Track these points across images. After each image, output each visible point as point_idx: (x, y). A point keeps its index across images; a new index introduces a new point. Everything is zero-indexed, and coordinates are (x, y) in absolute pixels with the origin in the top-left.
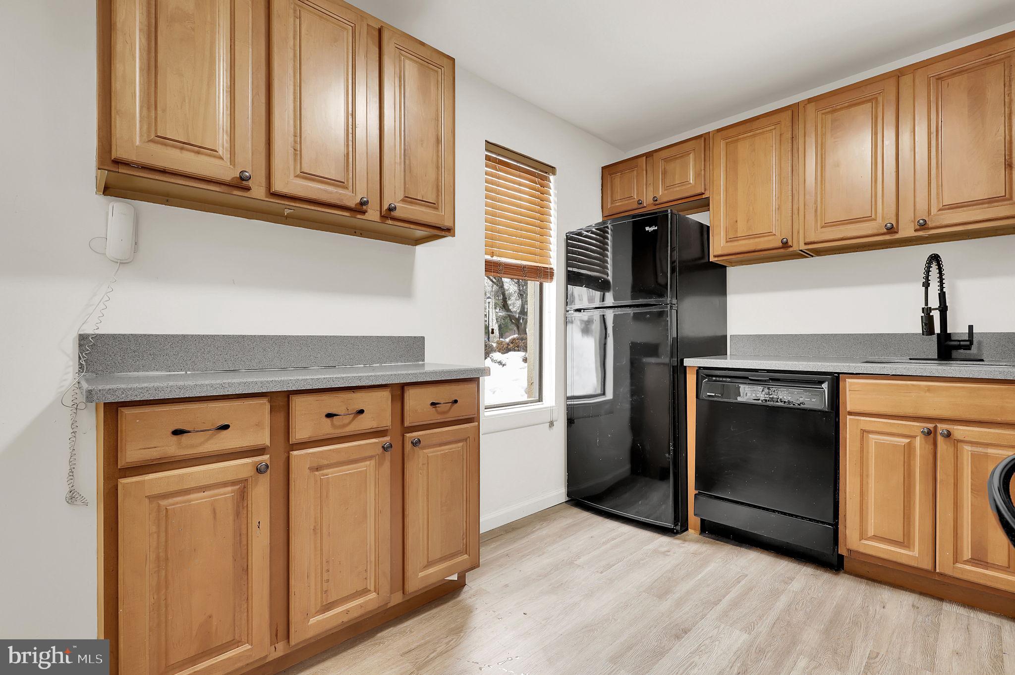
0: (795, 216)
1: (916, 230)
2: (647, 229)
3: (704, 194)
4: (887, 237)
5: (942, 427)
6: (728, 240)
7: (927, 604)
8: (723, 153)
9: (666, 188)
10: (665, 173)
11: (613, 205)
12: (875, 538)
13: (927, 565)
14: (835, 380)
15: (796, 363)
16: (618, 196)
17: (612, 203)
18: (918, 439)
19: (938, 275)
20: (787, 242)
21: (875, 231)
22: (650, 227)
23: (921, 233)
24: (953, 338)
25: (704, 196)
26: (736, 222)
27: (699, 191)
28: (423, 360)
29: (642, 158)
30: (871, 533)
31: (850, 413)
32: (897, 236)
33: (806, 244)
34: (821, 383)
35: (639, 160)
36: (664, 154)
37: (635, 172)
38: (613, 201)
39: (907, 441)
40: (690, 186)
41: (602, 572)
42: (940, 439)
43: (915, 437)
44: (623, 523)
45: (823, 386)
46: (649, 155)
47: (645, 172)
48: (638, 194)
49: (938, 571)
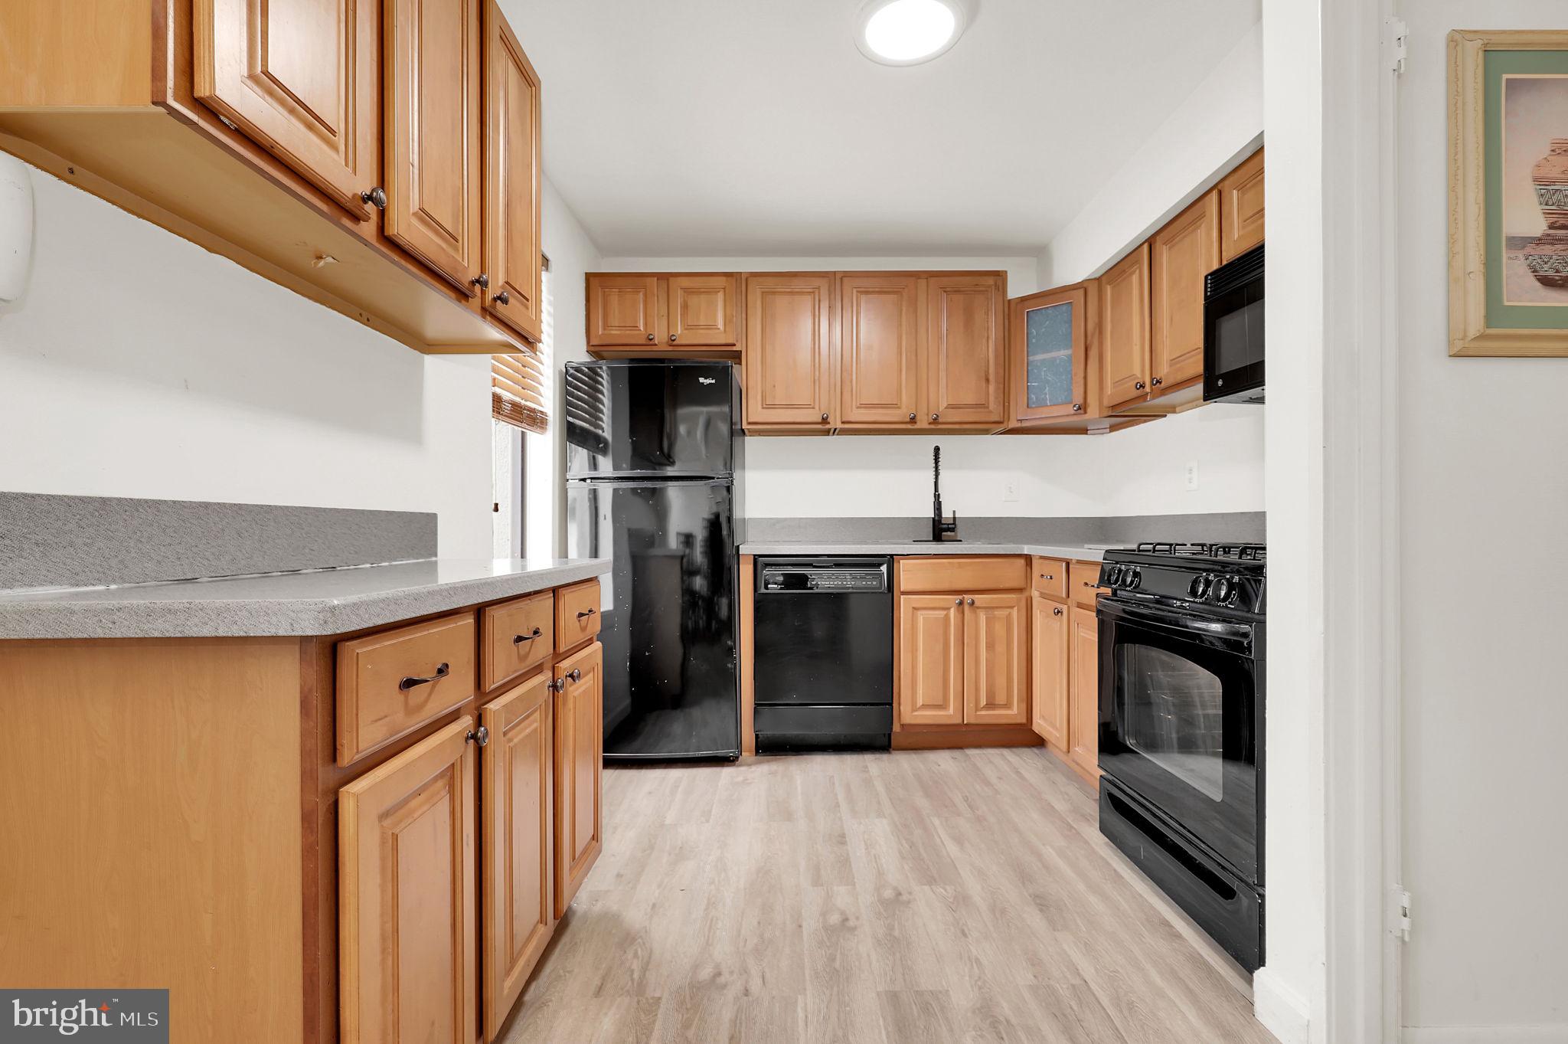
0: (832, 392)
1: (930, 424)
2: (702, 380)
3: (735, 345)
4: (909, 426)
5: (968, 598)
6: (765, 406)
7: (957, 753)
8: (759, 303)
9: (688, 328)
10: (685, 307)
11: (606, 332)
12: (925, 706)
13: (958, 721)
14: (891, 559)
15: (859, 546)
16: (615, 320)
17: (604, 329)
18: (952, 610)
19: (934, 465)
20: (827, 418)
21: (900, 420)
22: (706, 378)
23: (932, 426)
24: (943, 522)
25: (734, 348)
26: (774, 386)
27: (730, 341)
28: (436, 556)
29: (652, 278)
30: (920, 703)
31: (904, 593)
32: (916, 426)
33: (843, 423)
34: (880, 565)
35: (649, 280)
36: (685, 282)
37: (641, 295)
38: (606, 326)
39: (945, 612)
40: (717, 331)
41: (708, 821)
42: (966, 607)
43: (949, 609)
44: (665, 768)
45: (881, 568)
46: (664, 277)
47: (656, 298)
48: (646, 324)
49: (965, 722)
